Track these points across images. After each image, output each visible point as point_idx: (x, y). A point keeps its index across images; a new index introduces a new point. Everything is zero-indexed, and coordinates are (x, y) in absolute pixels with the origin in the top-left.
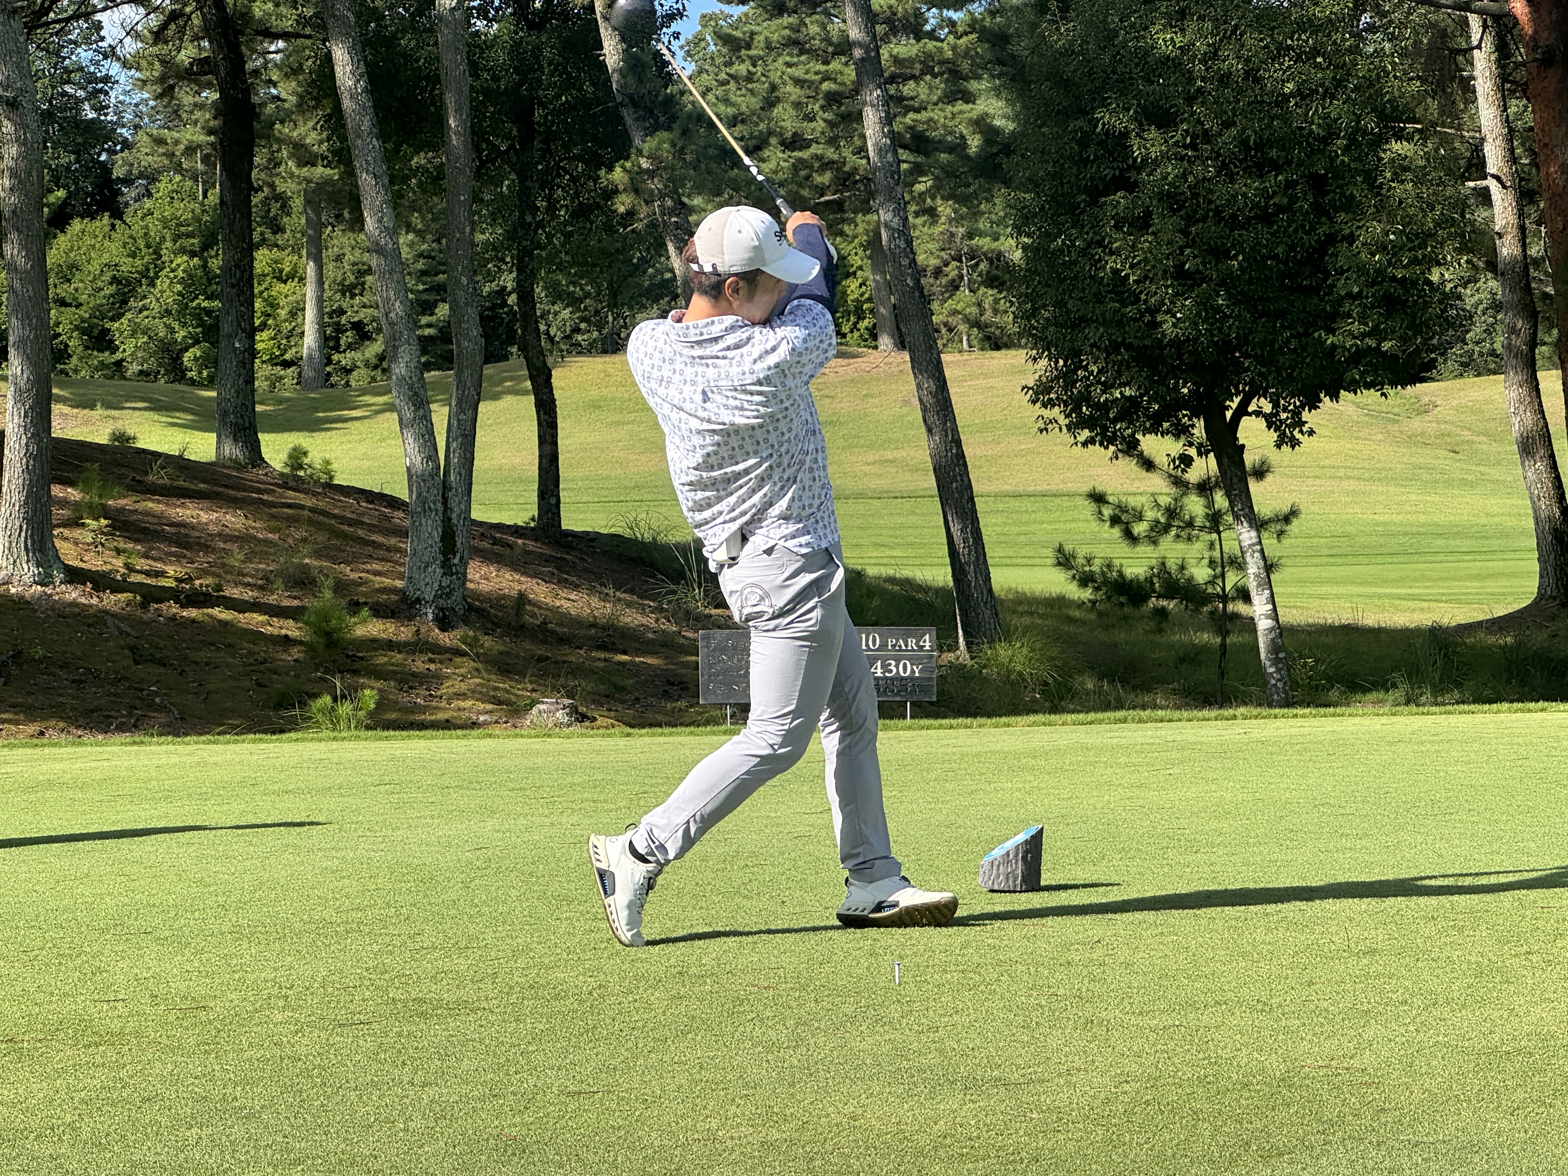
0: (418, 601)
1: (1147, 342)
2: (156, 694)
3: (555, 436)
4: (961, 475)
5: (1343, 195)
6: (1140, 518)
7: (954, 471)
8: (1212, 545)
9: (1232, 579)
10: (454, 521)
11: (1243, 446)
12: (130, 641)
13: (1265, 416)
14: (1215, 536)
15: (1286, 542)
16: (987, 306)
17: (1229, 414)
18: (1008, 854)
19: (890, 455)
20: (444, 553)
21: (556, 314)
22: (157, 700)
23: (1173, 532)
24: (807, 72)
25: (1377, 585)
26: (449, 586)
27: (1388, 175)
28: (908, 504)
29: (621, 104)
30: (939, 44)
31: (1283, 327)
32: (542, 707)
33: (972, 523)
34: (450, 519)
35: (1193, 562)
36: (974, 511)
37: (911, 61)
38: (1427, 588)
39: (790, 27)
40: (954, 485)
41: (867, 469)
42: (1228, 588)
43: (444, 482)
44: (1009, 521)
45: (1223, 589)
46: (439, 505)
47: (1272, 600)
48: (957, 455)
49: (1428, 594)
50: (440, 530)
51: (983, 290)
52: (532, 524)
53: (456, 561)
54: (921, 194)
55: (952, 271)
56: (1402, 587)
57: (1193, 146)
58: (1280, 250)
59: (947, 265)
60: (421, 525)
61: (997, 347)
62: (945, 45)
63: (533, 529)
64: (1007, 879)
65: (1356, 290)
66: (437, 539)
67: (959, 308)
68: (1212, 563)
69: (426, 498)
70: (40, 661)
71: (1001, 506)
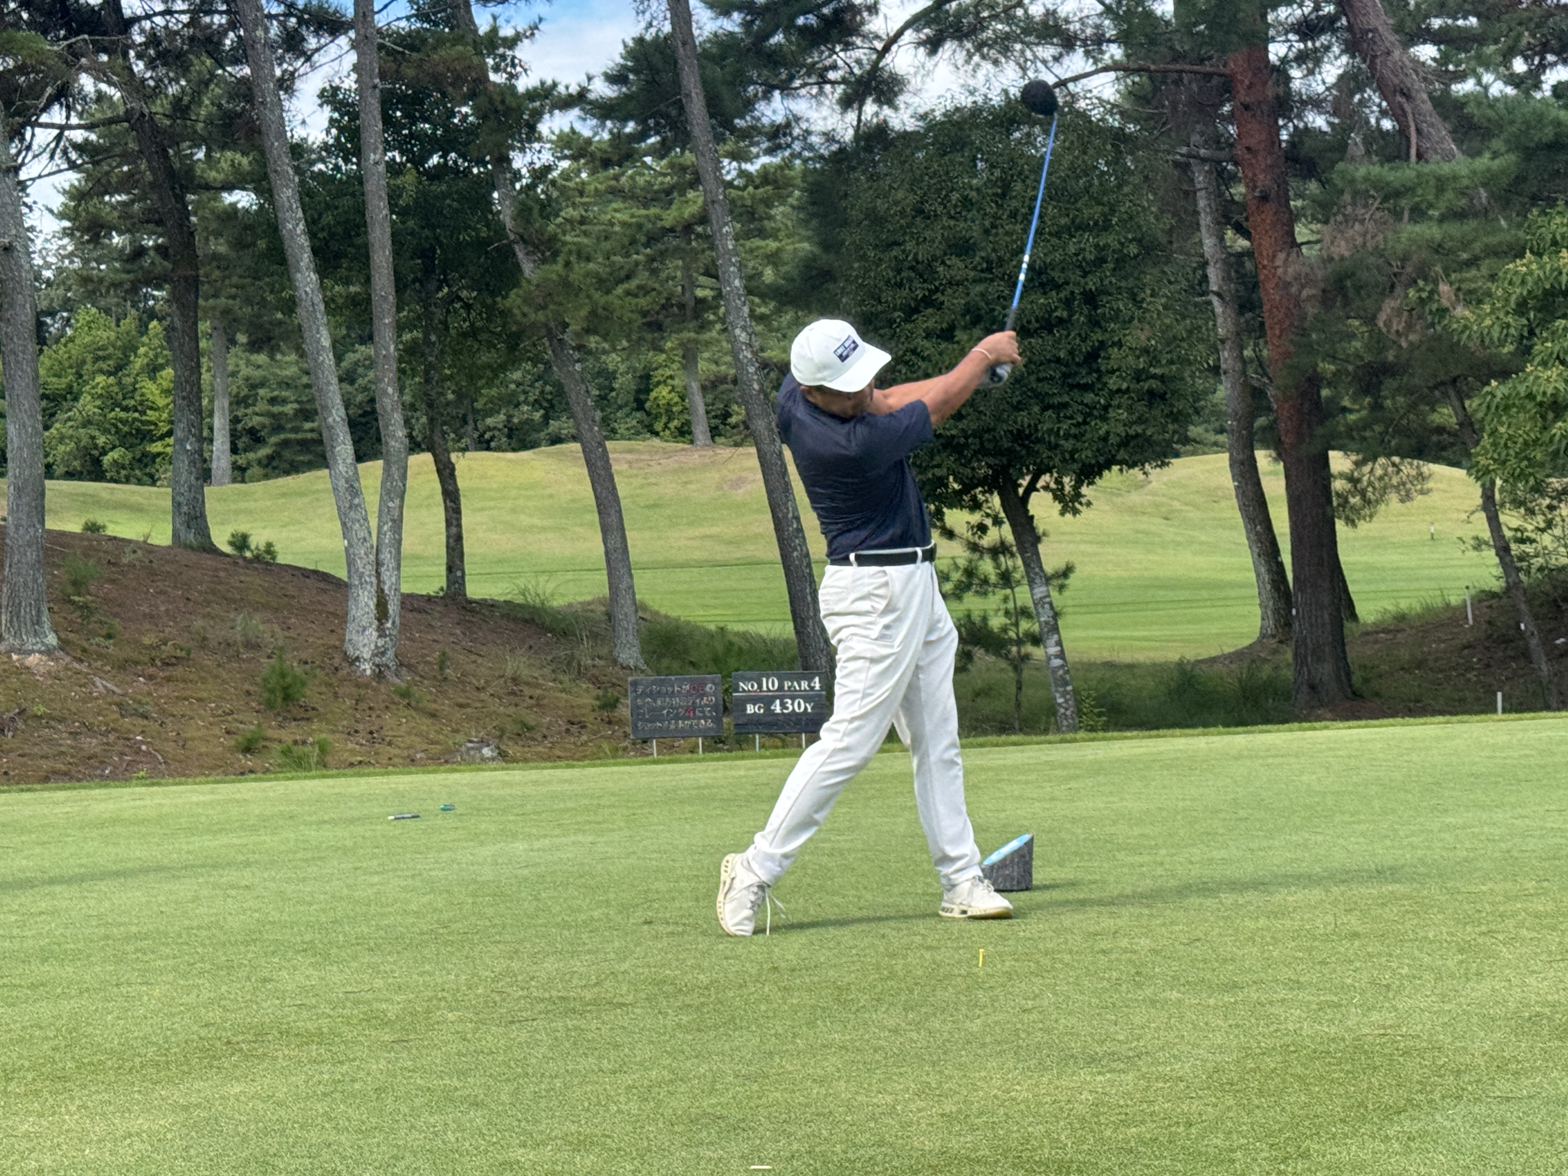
0: (358, 659)
1: (954, 432)
2: (142, 742)
3: (459, 520)
4: (800, 546)
5: (1111, 309)
7: (794, 543)
8: (1006, 599)
9: (1025, 625)
10: (387, 592)
11: (1033, 516)
12: (116, 699)
13: (1052, 490)
14: (1008, 591)
15: (1066, 593)
17: (1021, 491)
18: (1005, 859)
20: (379, 620)
22: (144, 748)
23: (973, 589)
26: (383, 646)
27: (1148, 292)
29: (513, 242)
31: (1066, 417)
32: (469, 745)
34: (382, 591)
35: (991, 613)
40: (795, 554)
42: (1020, 634)
43: (377, 559)
45: (1017, 635)
46: (373, 578)
47: (1059, 643)
48: (797, 529)
50: (375, 600)
52: (442, 594)
57: (989, 270)
58: (1062, 355)
60: (358, 596)
63: (442, 597)
65: (1125, 386)
66: (373, 607)
68: (1007, 613)
69: (362, 573)
70: (40, 717)
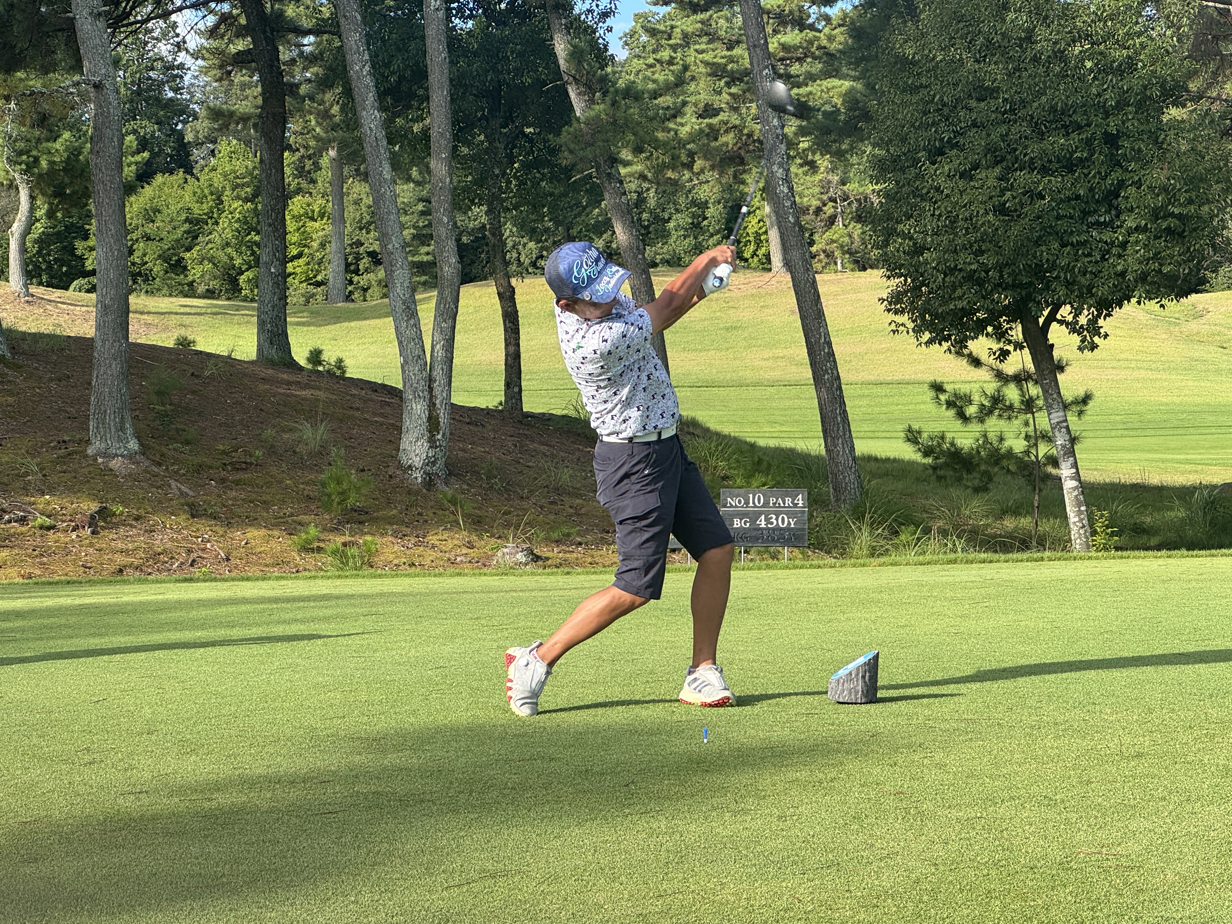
0: (410, 467)
2: (208, 540)
3: (518, 340)
4: (831, 369)
5: (1132, 149)
6: (970, 402)
7: (826, 366)
8: (1027, 424)
9: (1043, 449)
10: (438, 406)
11: (1052, 345)
12: (189, 500)
13: (1067, 323)
14: (1029, 416)
16: (856, 237)
18: (851, 674)
19: (780, 352)
20: (430, 432)
21: (524, 245)
22: (209, 545)
23: (997, 412)
24: (715, 57)
25: (1161, 452)
26: (434, 456)
28: (794, 390)
29: (567, 82)
30: (817, 34)
31: (1084, 254)
32: (505, 550)
33: (840, 406)
34: (434, 405)
35: (1011, 435)
36: (841, 397)
37: (796, 48)
38: (1200, 454)
39: (702, 22)
40: (826, 377)
41: (763, 363)
42: (1041, 455)
43: (430, 375)
44: (873, 403)
45: (1037, 457)
46: (426, 393)
47: (1075, 465)
48: (828, 353)
49: (1202, 459)
50: (427, 413)
51: (853, 224)
52: (500, 408)
53: (439, 437)
54: (804, 150)
55: (829, 210)
56: (1179, 454)
59: (825, 205)
60: (412, 409)
61: (864, 269)
62: (822, 35)
63: (501, 411)
64: (850, 694)
65: (1143, 223)
66: (425, 420)
67: (834, 238)
68: (1027, 437)
69: (416, 388)
71: (867, 392)
